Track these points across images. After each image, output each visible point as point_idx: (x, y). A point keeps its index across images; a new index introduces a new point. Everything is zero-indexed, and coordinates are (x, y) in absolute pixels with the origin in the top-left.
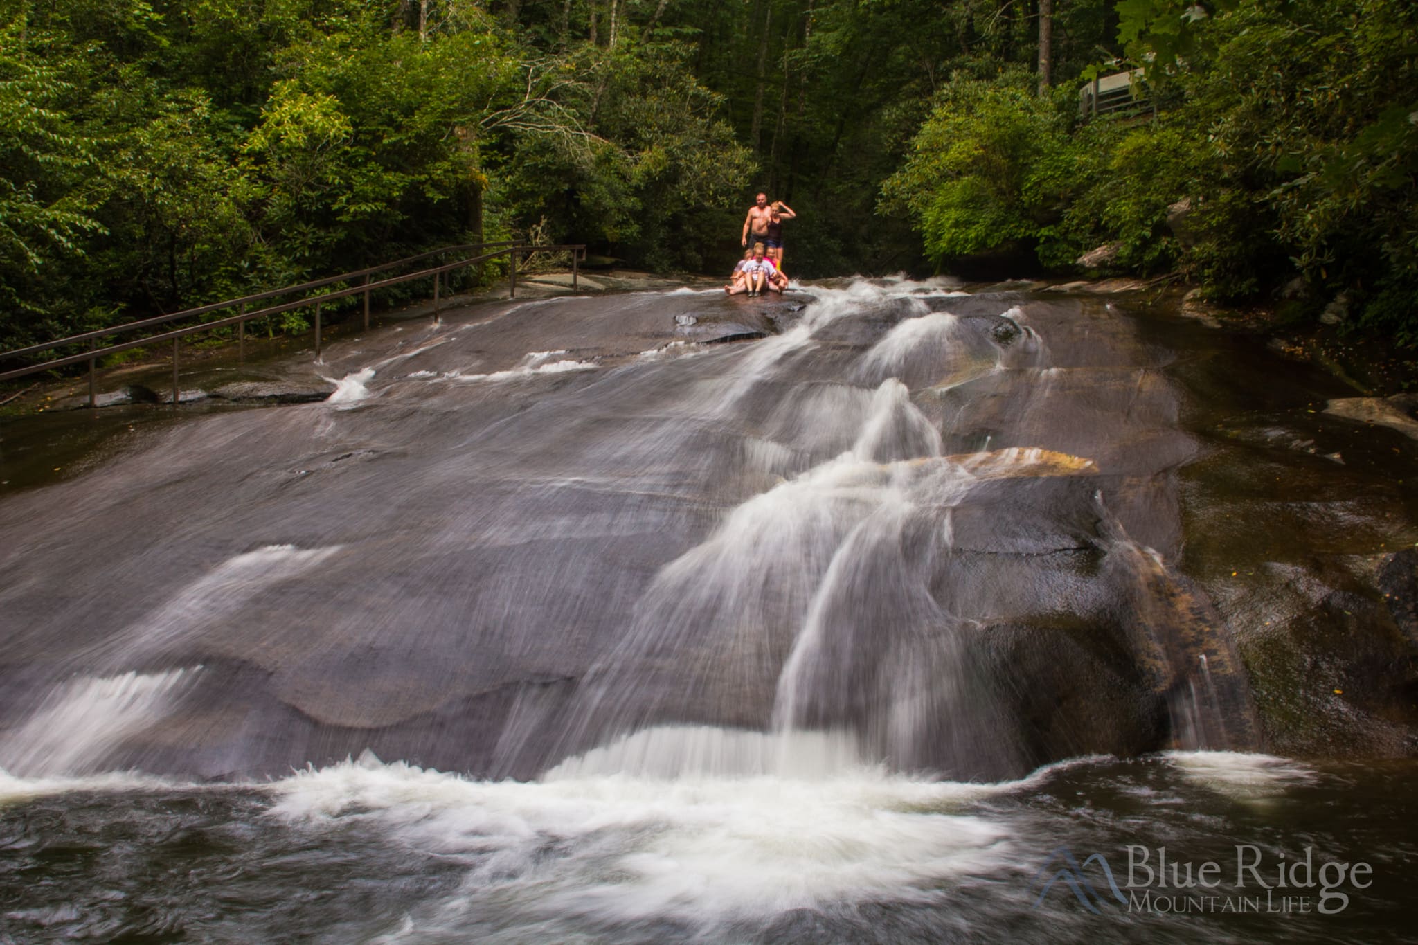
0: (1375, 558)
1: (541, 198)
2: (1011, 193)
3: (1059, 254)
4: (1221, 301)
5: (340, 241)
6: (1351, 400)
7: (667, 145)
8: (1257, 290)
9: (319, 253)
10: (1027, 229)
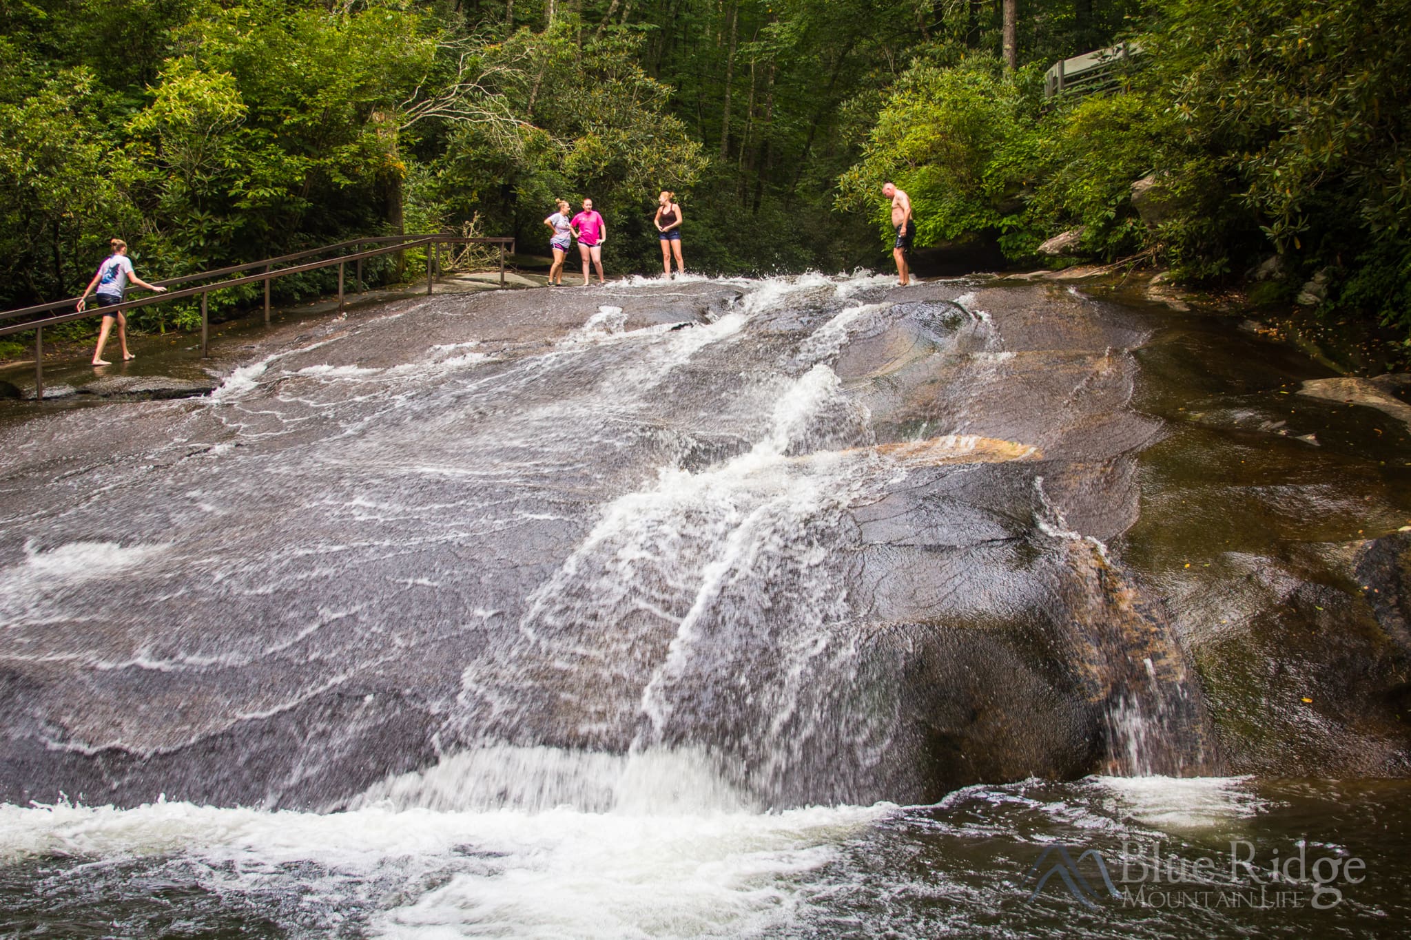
0: (1352, 545)
1: (475, 193)
2: (971, 180)
3: (1023, 245)
4: (1190, 284)
5: (238, 231)
6: (1329, 380)
7: (613, 139)
8: (1228, 271)
9: (216, 243)
10: (989, 219)
